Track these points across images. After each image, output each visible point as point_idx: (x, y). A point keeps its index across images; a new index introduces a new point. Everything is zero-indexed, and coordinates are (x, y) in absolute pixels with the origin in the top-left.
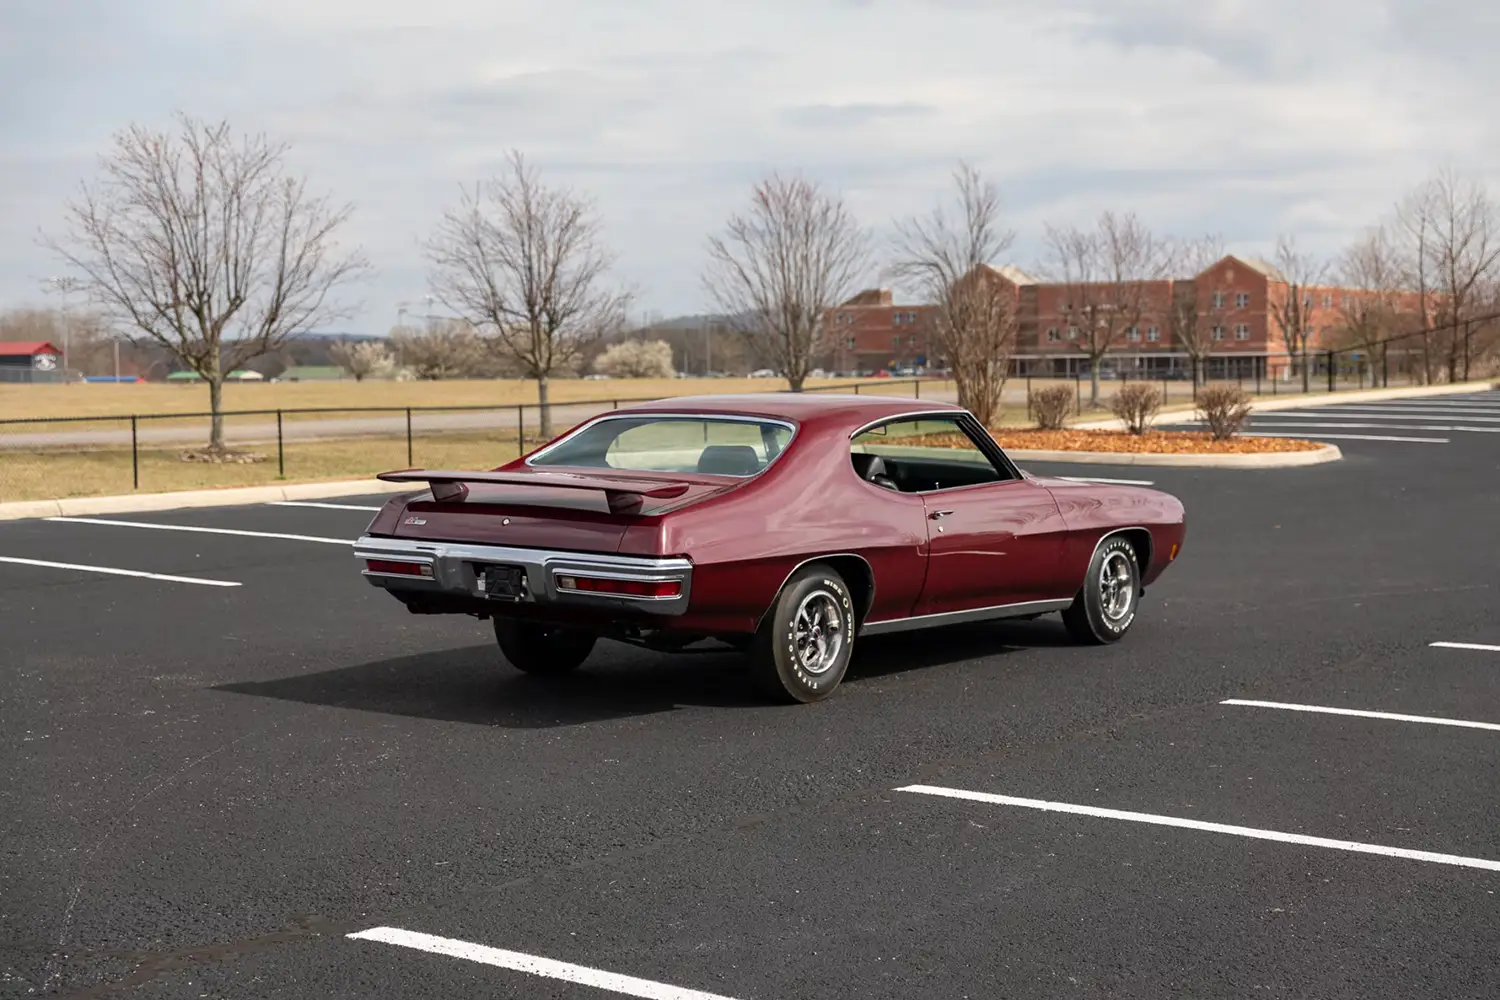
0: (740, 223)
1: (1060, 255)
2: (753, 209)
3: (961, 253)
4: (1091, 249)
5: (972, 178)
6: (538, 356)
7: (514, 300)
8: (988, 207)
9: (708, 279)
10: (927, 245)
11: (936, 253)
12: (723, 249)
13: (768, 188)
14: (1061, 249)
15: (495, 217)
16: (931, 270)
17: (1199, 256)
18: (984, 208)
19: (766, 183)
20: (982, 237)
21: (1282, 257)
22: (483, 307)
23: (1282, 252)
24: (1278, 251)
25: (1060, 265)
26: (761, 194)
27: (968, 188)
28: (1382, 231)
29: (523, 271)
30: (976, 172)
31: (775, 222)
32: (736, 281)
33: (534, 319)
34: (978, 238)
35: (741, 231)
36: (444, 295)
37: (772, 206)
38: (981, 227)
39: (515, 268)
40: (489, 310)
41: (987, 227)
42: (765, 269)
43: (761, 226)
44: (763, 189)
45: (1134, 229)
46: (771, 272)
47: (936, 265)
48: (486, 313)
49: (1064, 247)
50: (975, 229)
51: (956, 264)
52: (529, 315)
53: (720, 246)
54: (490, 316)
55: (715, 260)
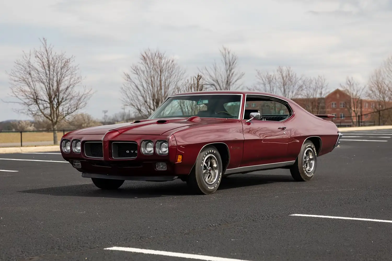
0: (136, 67)
1: (262, 82)
2: (140, 62)
3: (223, 80)
4: (274, 80)
5: (227, 53)
6: (53, 117)
7: (44, 96)
8: (233, 63)
9: (124, 89)
10: (211, 77)
11: (214, 80)
12: (130, 78)
13: (147, 55)
14: (263, 80)
15: (36, 64)
16: (212, 87)
17: (316, 83)
18: (231, 64)
19: (145, 53)
20: (231, 75)
21: (348, 84)
22: (32, 98)
23: (349, 83)
24: (347, 82)
25: (262, 86)
26: (144, 57)
27: (226, 56)
28: (380, 72)
29: (46, 84)
30: (229, 51)
31: (149, 68)
32: (134, 90)
33: (51, 102)
34: (229, 75)
35: (136, 70)
36: (16, 94)
37: (148, 61)
38: (230, 71)
39: (44, 83)
40: (34, 100)
41: (232, 71)
42: (145, 85)
43: (143, 69)
44: (145, 56)
45: (290, 73)
46: (147, 86)
47: (214, 85)
48: (33, 101)
49: (264, 79)
50: (228, 71)
51: (221, 85)
52: (49, 101)
53: (129, 77)
54: (35, 102)
55: (126, 81)
